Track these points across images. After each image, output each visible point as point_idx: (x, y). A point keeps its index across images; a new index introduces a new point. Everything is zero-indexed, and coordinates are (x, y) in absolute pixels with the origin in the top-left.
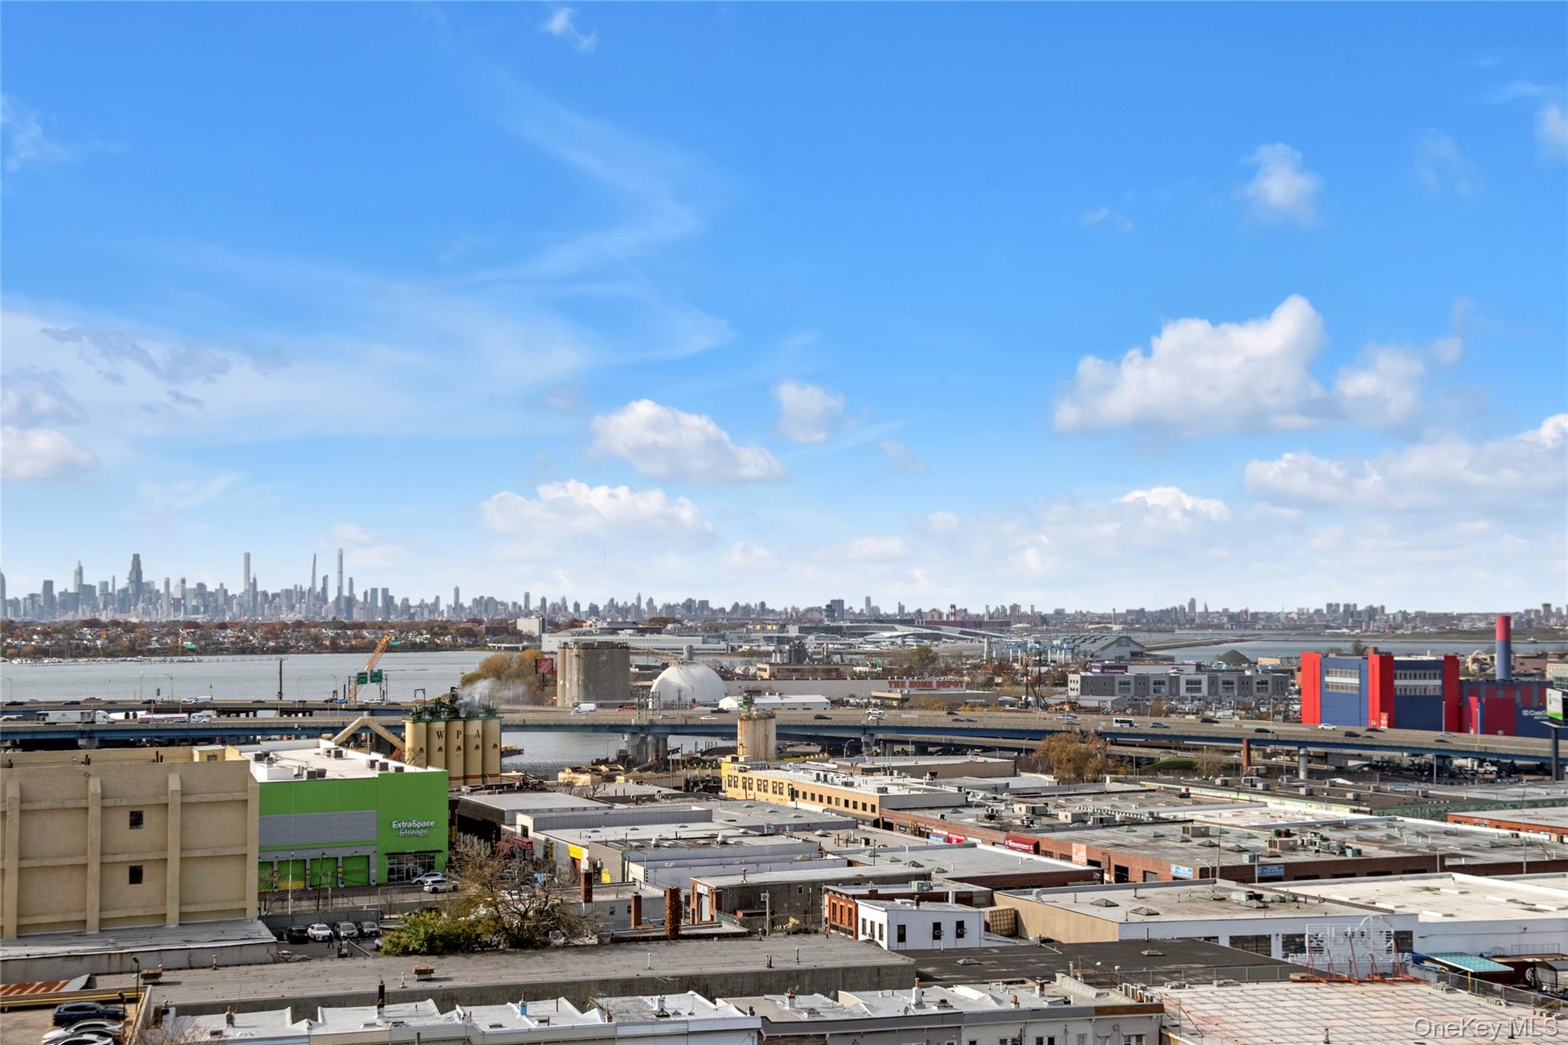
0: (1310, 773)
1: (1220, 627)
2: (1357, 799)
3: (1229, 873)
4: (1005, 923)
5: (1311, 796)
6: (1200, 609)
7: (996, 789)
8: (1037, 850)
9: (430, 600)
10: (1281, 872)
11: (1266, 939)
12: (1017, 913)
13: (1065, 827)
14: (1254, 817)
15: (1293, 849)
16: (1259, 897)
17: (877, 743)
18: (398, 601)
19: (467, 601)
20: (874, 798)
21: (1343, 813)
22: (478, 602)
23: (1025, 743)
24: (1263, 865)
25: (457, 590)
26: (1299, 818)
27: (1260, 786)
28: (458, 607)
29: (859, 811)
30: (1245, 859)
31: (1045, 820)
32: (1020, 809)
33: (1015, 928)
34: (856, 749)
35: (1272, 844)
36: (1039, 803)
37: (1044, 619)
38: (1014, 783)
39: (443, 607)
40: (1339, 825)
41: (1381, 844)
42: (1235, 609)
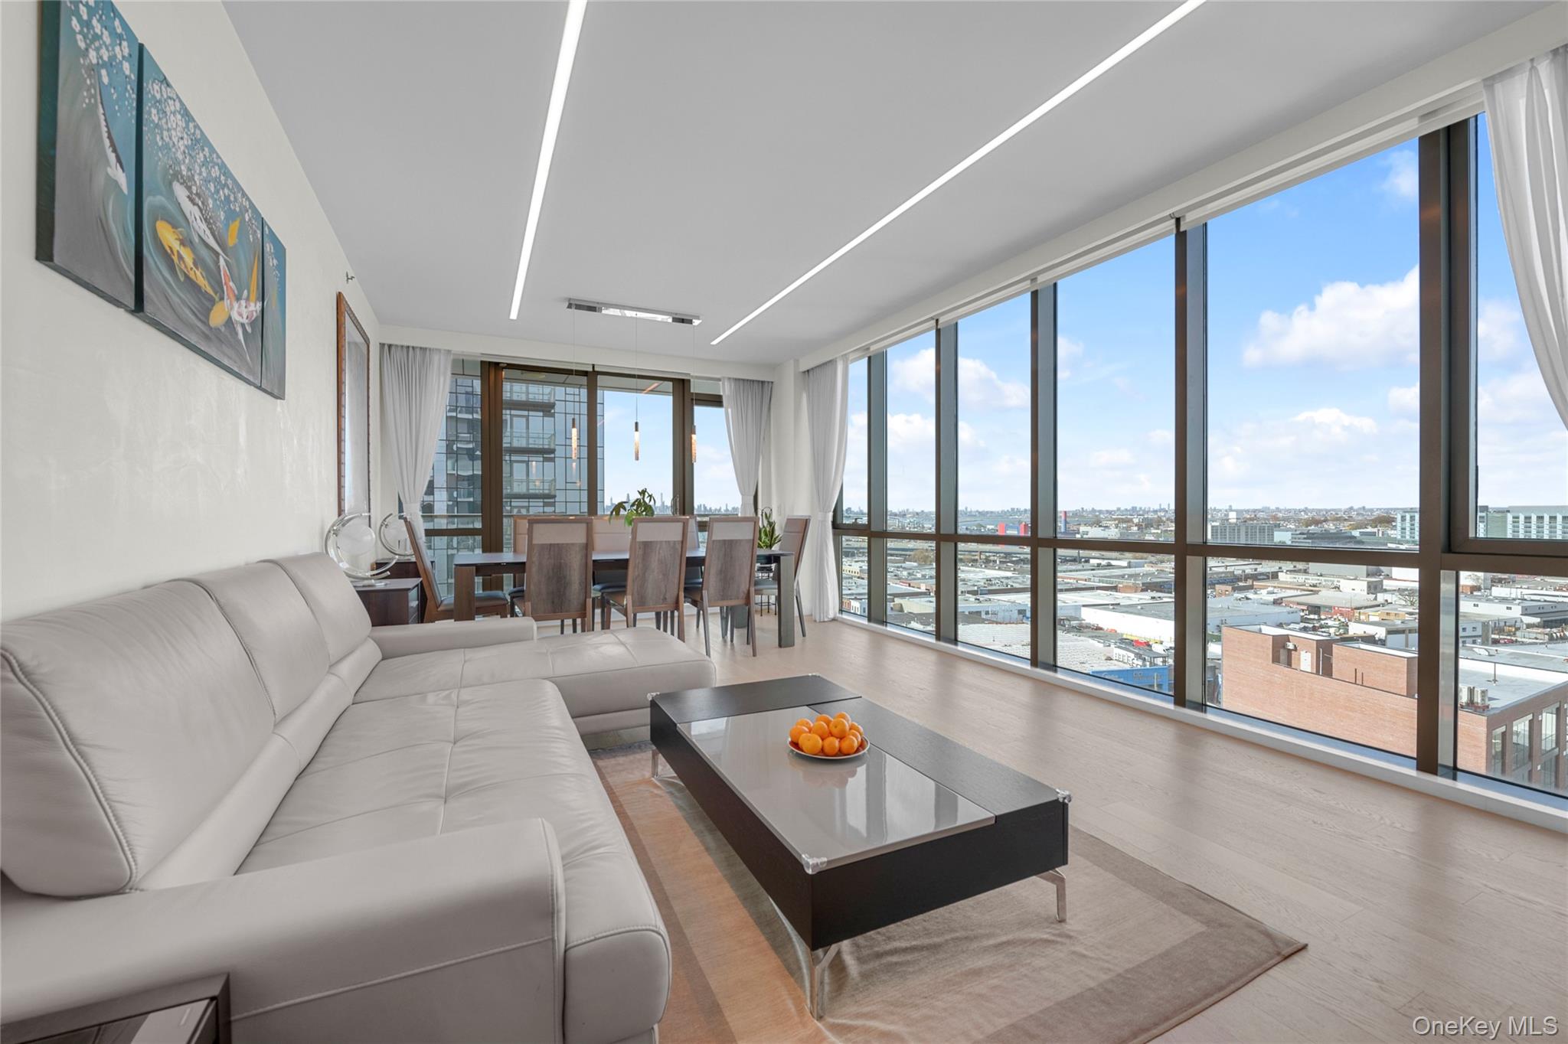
0: (1000, 562)
1: (975, 516)
2: (1015, 570)
3: (969, 592)
4: (898, 608)
5: (1000, 569)
6: (969, 510)
7: (898, 567)
8: (910, 586)
9: (718, 508)
10: (987, 592)
11: (980, 612)
12: (901, 605)
13: (919, 579)
14: (980, 576)
15: (991, 585)
16: (978, 599)
17: (860, 553)
18: (708, 508)
19: (730, 508)
20: (858, 570)
21: (1009, 574)
22: (733, 508)
23: (908, 553)
24: (981, 590)
25: (727, 505)
26: (995, 576)
27: (983, 566)
28: (727, 510)
29: (853, 574)
30: (976, 588)
31: (913, 577)
32: (905, 573)
33: (901, 609)
34: (853, 555)
35: (985, 583)
36: (911, 571)
37: (917, 514)
38: (903, 565)
39: (722, 510)
40: (1007, 578)
41: (1020, 584)
42: (980, 510)
